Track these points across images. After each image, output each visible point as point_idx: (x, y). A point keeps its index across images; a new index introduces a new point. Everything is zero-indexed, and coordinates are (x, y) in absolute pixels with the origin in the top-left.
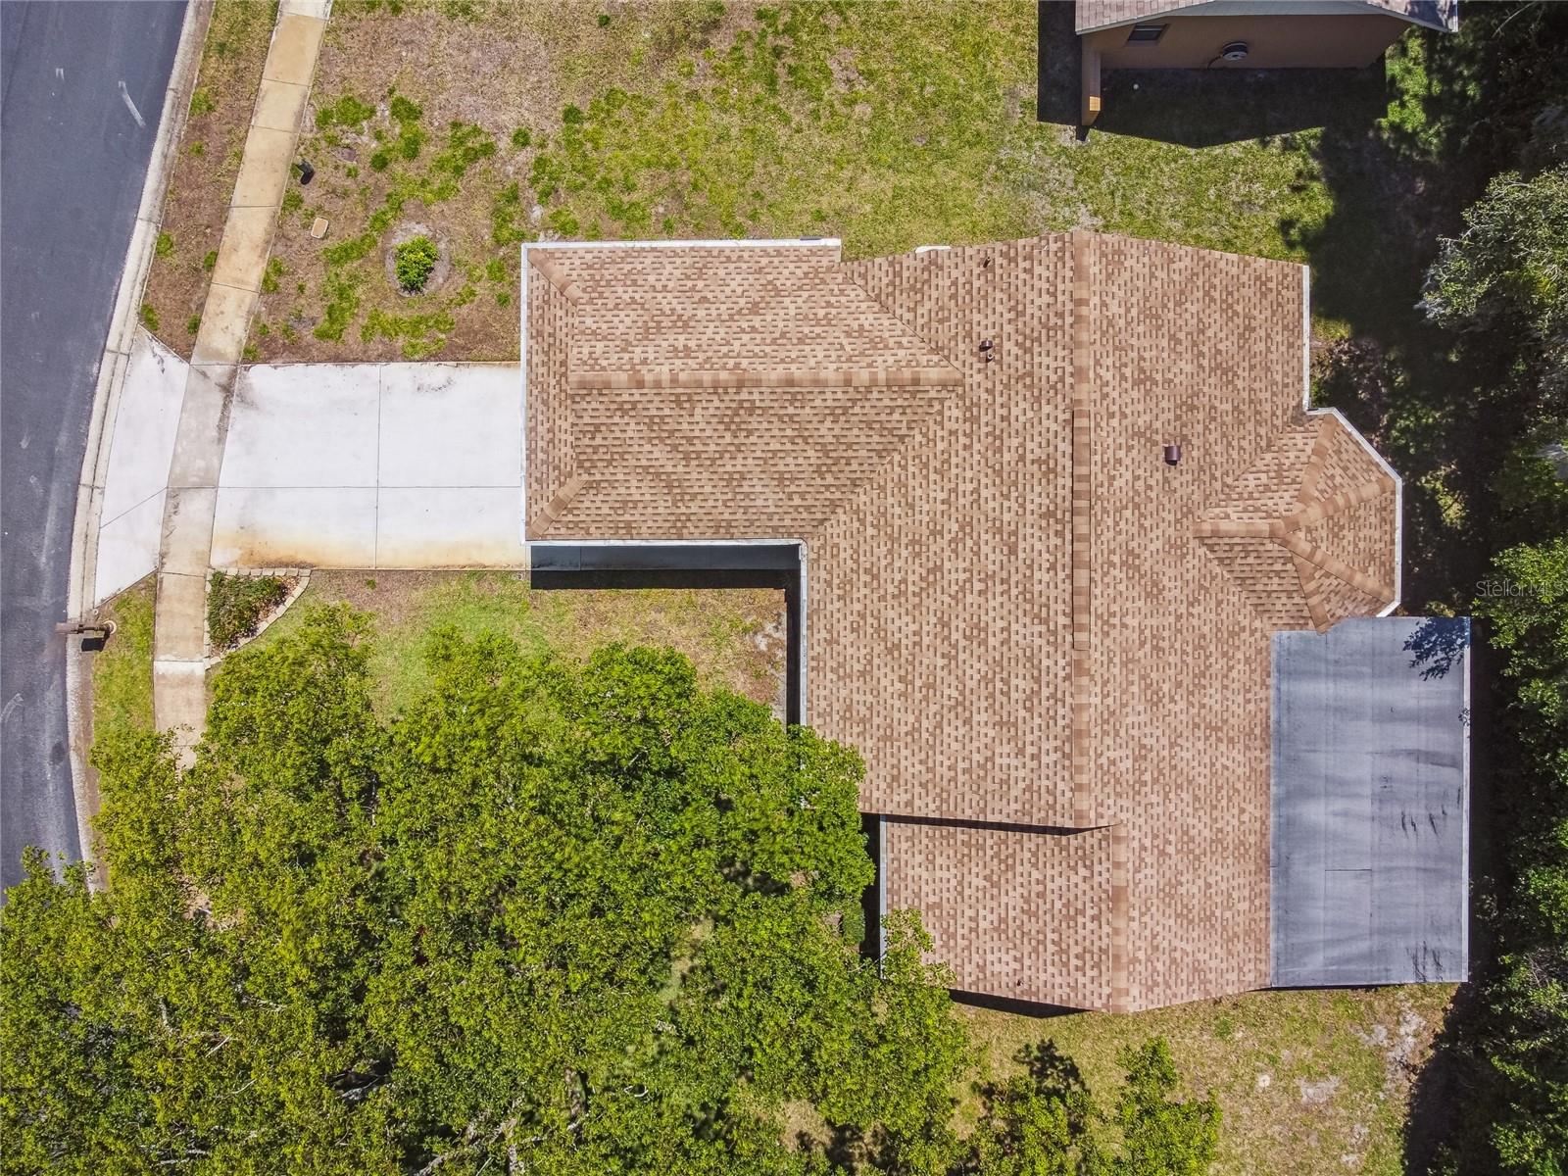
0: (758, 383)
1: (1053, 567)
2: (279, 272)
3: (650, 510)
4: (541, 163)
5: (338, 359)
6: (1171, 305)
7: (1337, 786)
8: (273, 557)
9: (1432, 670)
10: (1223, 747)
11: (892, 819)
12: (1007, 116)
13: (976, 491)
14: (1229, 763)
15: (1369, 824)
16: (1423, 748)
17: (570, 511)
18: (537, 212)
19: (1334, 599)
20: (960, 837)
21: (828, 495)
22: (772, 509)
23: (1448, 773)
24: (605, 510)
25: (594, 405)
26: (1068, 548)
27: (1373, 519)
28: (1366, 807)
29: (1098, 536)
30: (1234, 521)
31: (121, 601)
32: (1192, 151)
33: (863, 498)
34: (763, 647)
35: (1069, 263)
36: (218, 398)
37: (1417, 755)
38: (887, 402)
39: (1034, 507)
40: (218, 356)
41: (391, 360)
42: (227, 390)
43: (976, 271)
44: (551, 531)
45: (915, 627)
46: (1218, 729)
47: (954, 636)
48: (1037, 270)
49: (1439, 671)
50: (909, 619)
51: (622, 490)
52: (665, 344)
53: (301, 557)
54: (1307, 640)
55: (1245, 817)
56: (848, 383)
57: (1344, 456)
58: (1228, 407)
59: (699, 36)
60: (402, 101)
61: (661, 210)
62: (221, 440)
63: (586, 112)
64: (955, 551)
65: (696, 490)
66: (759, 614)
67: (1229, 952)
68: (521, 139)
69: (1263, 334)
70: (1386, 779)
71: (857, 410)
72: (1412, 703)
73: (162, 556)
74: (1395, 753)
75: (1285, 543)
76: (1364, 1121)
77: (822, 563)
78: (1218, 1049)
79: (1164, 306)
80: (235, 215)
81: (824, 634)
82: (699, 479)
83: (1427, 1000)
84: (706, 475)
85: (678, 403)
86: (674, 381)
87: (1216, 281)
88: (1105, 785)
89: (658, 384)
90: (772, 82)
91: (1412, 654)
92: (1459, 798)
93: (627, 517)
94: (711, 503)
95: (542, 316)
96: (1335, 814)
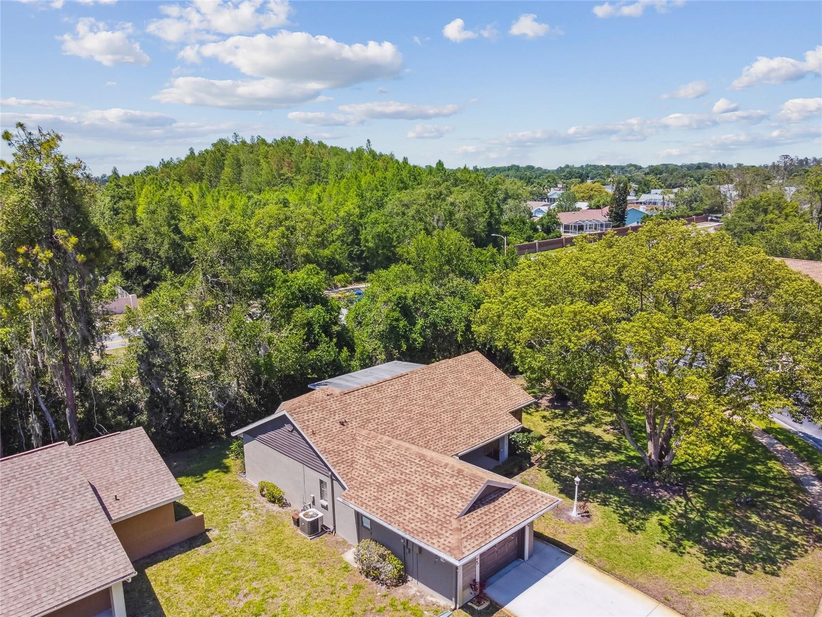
43: (319, 436)
48: (306, 418)
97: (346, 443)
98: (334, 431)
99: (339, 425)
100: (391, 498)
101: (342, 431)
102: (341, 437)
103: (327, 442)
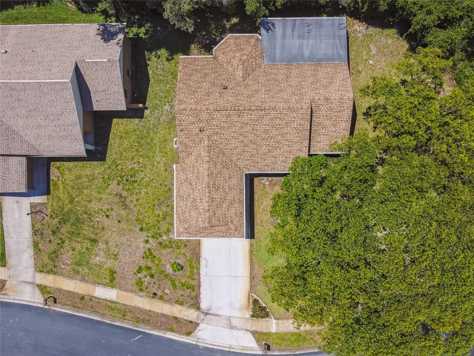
0: (209, 183)
1: (251, 115)
2: (178, 301)
3: (237, 208)
4: (153, 237)
5: (199, 286)
6: (191, 88)
7: (300, 48)
8: (247, 302)
9: (273, 27)
10: (292, 75)
11: (309, 151)
12: (142, 126)
13: (233, 132)
14: (296, 73)
15: (309, 41)
16: (291, 28)
17: (237, 227)
18: (164, 238)
19: (257, 50)
20: (313, 135)
21: (233, 167)
22: (237, 180)
23: (297, 23)
24: (237, 219)
25: (213, 221)
26: (247, 111)
27: (239, 41)
28: (305, 41)
29: (244, 104)
30: (240, 73)
31: (258, 341)
32: (151, 82)
33: (234, 158)
34: (268, 183)
35: (182, 112)
36: (208, 316)
37: (293, 29)
38: (213, 153)
39: (237, 119)
40: (198, 316)
41: (199, 273)
42: (206, 314)
43: (183, 133)
44: (242, 232)
45: (264, 146)
46: (288, 76)
47: (267, 137)
48: (183, 119)
49: (273, 25)
50: (262, 147)
51: (233, 215)
52: (199, 204)
53: (247, 296)
54: (267, 55)
55: (308, 69)
56: (208, 162)
57: (224, 47)
58: (213, 74)
59: (123, 199)
60: (137, 271)
61: (164, 208)
62: (218, 315)
63: (141, 226)
64: (247, 137)
65: (232, 197)
66: (260, 184)
67: (339, 73)
68: (147, 242)
69: (196, 67)
70: (299, 37)
71: (214, 160)
72: (281, 31)
73: (247, 330)
74: (293, 35)
75: (245, 62)
76: (380, 39)
77: (249, 168)
78: (363, 73)
79: (191, 90)
80: (164, 312)
81: (266, 167)
82: (230, 197)
83: (351, 24)
84: (229, 195)
85: (213, 201)
86: (208, 202)
87: (185, 78)
88: (301, 102)
89: (209, 206)
90: (134, 182)
91: (270, 31)
92: (303, 20)
93: (239, 214)
94: (235, 194)
95: (192, 234)
96: (307, 48)
97: (195, 142)
98: (194, 133)
99: (198, 130)
100: (185, 189)
101: (197, 134)
102: (194, 138)
103: (186, 138)
